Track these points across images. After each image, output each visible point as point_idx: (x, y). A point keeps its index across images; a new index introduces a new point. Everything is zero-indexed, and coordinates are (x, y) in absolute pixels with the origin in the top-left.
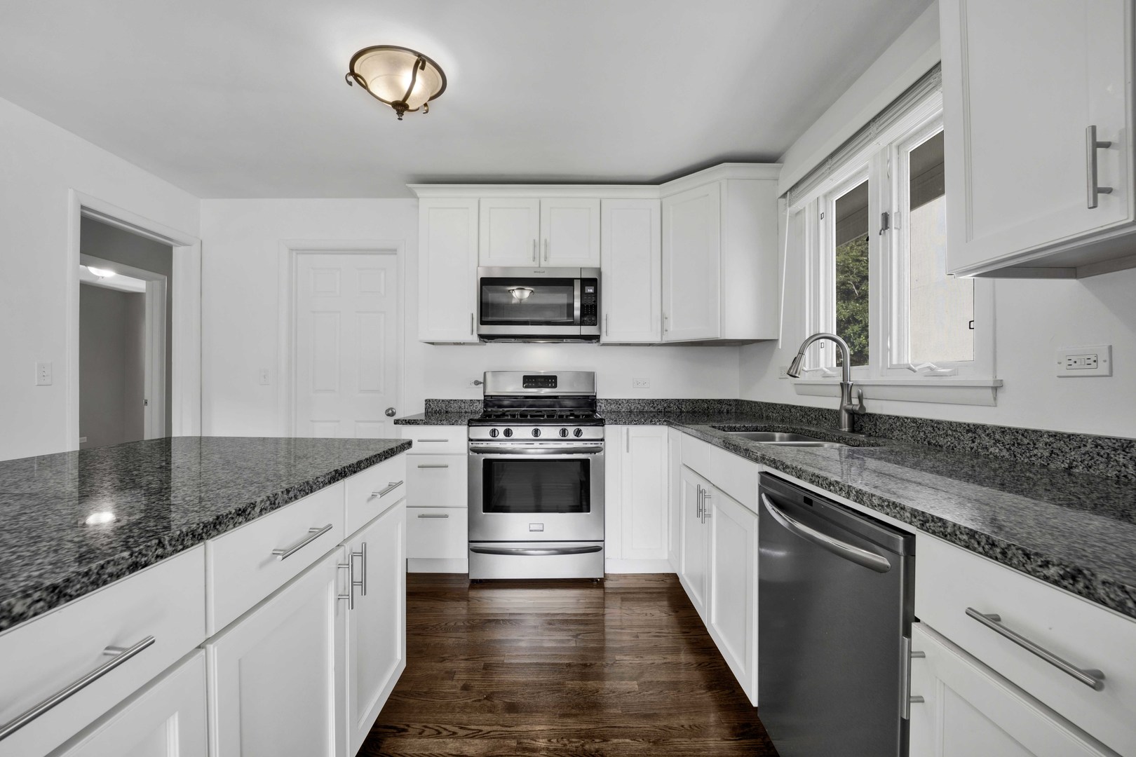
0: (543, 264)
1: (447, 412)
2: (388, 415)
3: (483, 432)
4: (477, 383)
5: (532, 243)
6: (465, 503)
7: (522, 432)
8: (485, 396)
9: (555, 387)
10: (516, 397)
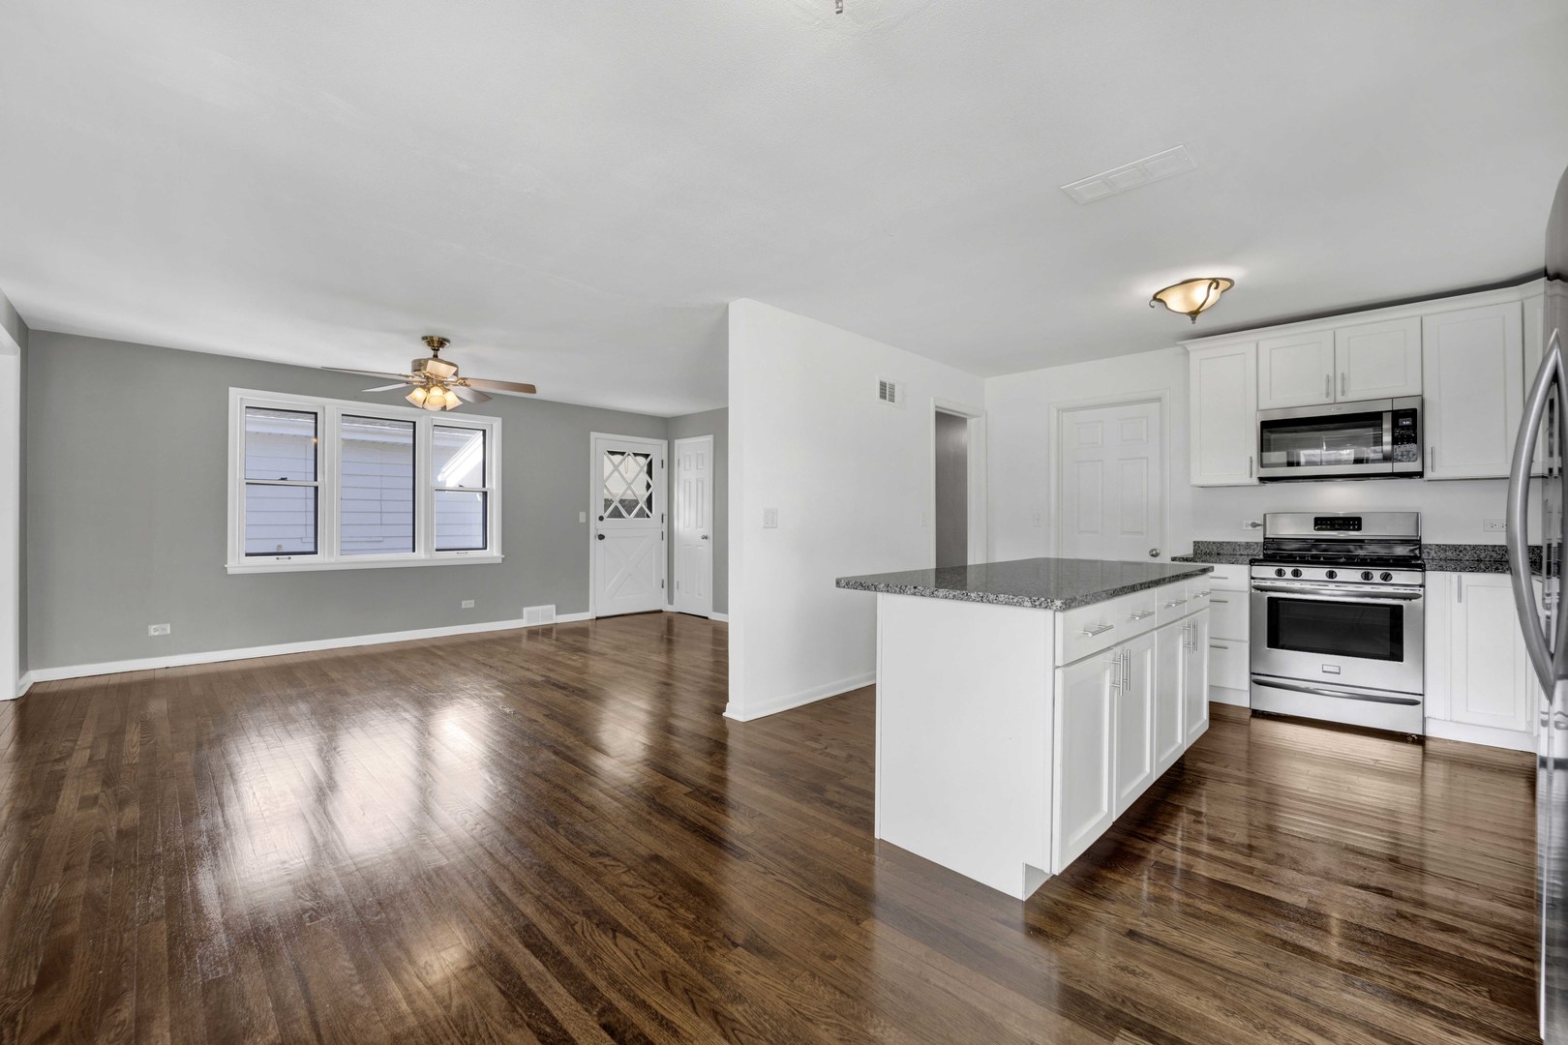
0: (1340, 398)
1: (1218, 554)
2: (1152, 555)
3: (1268, 572)
4: (1254, 525)
5: (1325, 378)
6: (1246, 636)
7: (1315, 574)
8: (1265, 538)
9: (1359, 529)
10: (1304, 540)
